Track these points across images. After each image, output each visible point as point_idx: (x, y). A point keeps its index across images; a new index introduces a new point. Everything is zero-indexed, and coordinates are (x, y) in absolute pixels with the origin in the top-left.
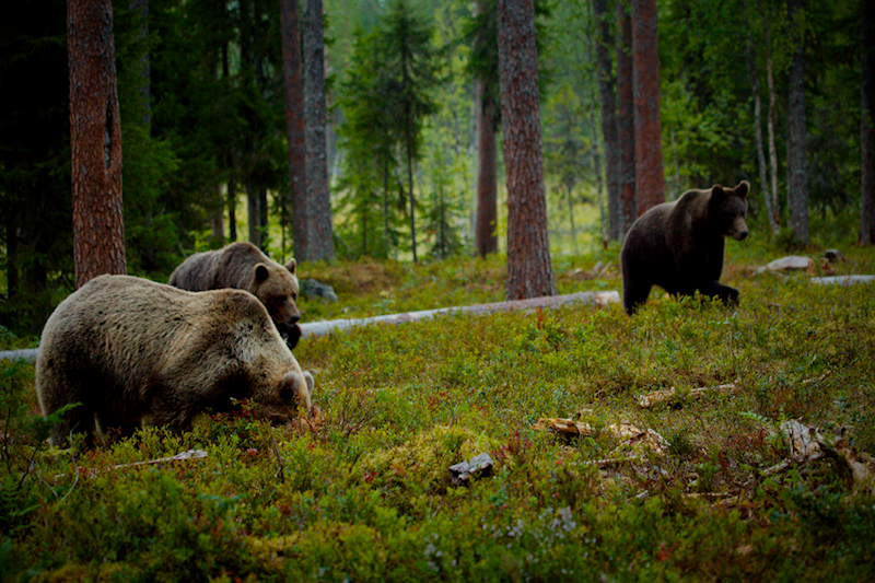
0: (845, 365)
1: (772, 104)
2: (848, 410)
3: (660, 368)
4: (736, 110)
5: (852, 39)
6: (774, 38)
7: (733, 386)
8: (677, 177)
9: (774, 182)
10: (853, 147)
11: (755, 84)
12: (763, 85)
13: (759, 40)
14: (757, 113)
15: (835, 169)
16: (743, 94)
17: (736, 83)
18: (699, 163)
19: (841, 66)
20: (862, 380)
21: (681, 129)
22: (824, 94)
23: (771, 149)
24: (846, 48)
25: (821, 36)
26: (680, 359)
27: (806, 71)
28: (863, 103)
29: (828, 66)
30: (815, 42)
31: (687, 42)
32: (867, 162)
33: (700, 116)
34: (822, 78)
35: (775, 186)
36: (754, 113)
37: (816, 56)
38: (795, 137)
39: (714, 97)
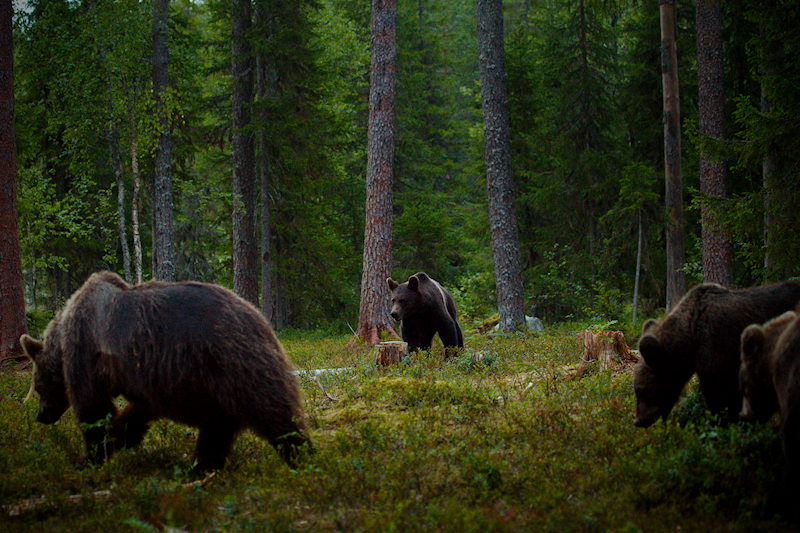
0: (229, 469)
1: (136, 190)
2: (236, 517)
3: (29, 474)
4: (97, 197)
5: (223, 119)
6: (139, 119)
7: (108, 492)
8: (34, 269)
9: (140, 274)
10: (224, 235)
11: (118, 168)
12: (127, 169)
13: (123, 121)
14: (121, 200)
15: (204, 258)
16: (104, 180)
17: (97, 169)
18: (56, 255)
19: (210, 149)
20: (249, 484)
21: (37, 219)
22: (192, 178)
23: (136, 238)
24: (217, 128)
25: (190, 116)
26: (50, 465)
27: (173, 154)
28: (235, 187)
29: (197, 148)
30: (184, 122)
31: (46, 124)
32: (239, 250)
33: (58, 204)
34: (190, 162)
35: (139, 278)
36: (117, 199)
37: (183, 138)
38: (162, 225)
39: (74, 183)
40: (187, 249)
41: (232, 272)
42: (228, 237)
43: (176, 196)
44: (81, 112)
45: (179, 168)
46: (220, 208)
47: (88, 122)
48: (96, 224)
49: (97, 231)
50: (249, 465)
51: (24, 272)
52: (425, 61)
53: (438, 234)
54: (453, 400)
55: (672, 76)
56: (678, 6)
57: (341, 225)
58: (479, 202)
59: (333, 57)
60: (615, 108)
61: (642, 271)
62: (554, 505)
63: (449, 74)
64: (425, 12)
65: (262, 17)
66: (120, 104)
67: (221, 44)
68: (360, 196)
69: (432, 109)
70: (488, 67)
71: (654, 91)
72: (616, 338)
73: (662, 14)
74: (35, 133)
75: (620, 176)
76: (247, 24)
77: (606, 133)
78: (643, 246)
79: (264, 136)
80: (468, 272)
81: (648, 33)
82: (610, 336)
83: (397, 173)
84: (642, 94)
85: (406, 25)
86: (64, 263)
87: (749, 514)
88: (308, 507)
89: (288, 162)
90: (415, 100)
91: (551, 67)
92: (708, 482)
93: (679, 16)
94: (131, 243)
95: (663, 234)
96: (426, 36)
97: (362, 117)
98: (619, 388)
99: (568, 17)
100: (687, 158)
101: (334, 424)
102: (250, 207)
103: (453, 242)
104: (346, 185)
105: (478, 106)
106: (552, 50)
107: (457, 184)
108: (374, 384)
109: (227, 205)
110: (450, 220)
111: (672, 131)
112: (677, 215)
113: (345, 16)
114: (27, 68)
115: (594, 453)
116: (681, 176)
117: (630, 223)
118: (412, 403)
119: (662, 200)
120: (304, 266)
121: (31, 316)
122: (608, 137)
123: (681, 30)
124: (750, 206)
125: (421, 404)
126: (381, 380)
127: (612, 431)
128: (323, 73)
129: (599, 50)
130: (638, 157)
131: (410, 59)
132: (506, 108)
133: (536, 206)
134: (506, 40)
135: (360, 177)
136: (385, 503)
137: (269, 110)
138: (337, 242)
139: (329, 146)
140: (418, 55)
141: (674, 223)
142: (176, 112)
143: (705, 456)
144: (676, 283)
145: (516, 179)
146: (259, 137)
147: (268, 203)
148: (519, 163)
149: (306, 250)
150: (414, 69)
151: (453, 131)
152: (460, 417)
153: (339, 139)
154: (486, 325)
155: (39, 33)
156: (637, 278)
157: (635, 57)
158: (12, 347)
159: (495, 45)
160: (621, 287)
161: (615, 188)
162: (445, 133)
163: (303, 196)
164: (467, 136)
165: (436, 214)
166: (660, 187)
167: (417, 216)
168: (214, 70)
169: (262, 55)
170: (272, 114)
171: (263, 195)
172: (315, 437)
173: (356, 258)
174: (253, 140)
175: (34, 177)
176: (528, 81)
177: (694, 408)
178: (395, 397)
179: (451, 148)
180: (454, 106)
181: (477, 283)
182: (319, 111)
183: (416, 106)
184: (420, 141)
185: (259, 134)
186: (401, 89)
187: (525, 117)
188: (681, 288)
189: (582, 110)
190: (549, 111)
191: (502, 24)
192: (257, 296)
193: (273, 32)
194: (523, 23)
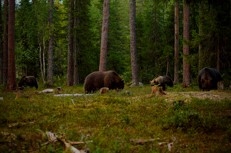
0: (63, 117)
1: (44, 49)
2: (64, 129)
3: (14, 117)
4: (35, 50)
5: (66, 32)
6: (45, 31)
7: (33, 122)
8: (19, 68)
9: (44, 69)
10: (65, 60)
11: (40, 43)
12: (42, 44)
13: (41, 32)
14: (40, 51)
15: (60, 66)
16: (36, 46)
17: (35, 43)
18: (24, 64)
19: (63, 39)
20: (67, 121)
21: (20, 55)
22: (58, 46)
23: (44, 61)
24: (64, 34)
25: (58, 31)
26: (19, 115)
27: (53, 40)
28: (68, 49)
29: (59, 39)
30: (56, 32)
31: (23, 32)
32: (69, 64)
33: (25, 52)
34: (58, 42)
35: (44, 70)
36: (39, 51)
37: (56, 36)
38: (50, 57)
39: (29, 47)
40: (56, 63)
41: (67, 70)
42: (66, 61)
43: (54, 50)
44: (31, 29)
45: (55, 44)
46: (65, 54)
47: (33, 32)
48: (34, 57)
49: (34, 58)
50: (68, 117)
51: (16, 68)
52: (117, 19)
53: (118, 62)
54: (119, 102)
55: (177, 24)
56: (179, 8)
57: (94, 59)
58: (129, 54)
59: (94, 18)
60: (163, 32)
61: (168, 72)
62: (142, 129)
63: (122, 23)
64: (117, 7)
65: (77, 7)
66: (41, 28)
67: (66, 14)
68: (99, 52)
69: (118, 31)
70: (132, 21)
71: (173, 28)
72: (160, 89)
73: (175, 9)
74: (20, 34)
75: (164, 49)
76: (73, 9)
77: (160, 38)
78: (168, 66)
79: (76, 36)
80: (126, 71)
81: (172, 14)
82: (158, 88)
83: (108, 46)
84: (170, 29)
85: (112, 10)
87: (190, 132)
88: (82, 127)
89: (81, 43)
90: (114, 28)
91: (147, 22)
92: (180, 124)
93: (179, 10)
94: (42, 61)
95: (174, 63)
96: (117, 14)
97: (101, 32)
98: (160, 101)
99: (152, 9)
100: (180, 45)
101: (89, 107)
102: (72, 54)
103: (122, 64)
104: (96, 49)
105: (129, 31)
106: (148, 17)
107: (123, 49)
109: (66, 53)
110: (121, 58)
111: (177, 38)
112: (177, 59)
113: (97, 8)
114: (18, 18)
115: (153, 116)
116: (178, 49)
117: (166, 60)
118: (109, 103)
119: (174, 55)
120: (85, 69)
121: (17, 79)
123: (180, 13)
124: (195, 57)
125: (111, 103)
126: (101, 97)
127: (157, 111)
128: (91, 22)
129: (159, 18)
130: (168, 44)
131: (113, 18)
132: (136, 31)
133: (143, 56)
134: (137, 15)
135: (99, 47)
136: (100, 127)
137: (77, 30)
138: (93, 63)
139: (92, 39)
140: (115, 18)
141: (176, 61)
142: (54, 30)
143: (180, 118)
144: (177, 75)
145: (137, 49)
146: (75, 37)
147: (76, 53)
148: (138, 45)
149: (85, 65)
150: (113, 21)
151: (123, 37)
152: (120, 107)
153: (95, 38)
154: (129, 84)
155: (22, 10)
156: (167, 74)
157: (168, 20)
158: (12, 86)
159: (134, 16)
161: (162, 52)
162: (121, 37)
163: (85, 51)
164: (126, 38)
165: (118, 57)
166: (173, 52)
167: (113, 57)
168: (64, 20)
169: (76, 17)
171: (75, 51)
172: (84, 110)
173: (98, 67)
174: (73, 37)
175: (19, 45)
176: (142, 25)
177: (178, 106)
178: (104, 101)
179: (122, 41)
180: (124, 30)
181: (128, 74)
182: (90, 31)
183: (114, 30)
184: (114, 39)
185: (75, 36)
186: (110, 26)
187: (141, 34)
188: (178, 77)
189: (155, 32)
190: (147, 32)
191: (135, 11)
192: (73, 76)
193: (79, 11)
194: (141, 11)
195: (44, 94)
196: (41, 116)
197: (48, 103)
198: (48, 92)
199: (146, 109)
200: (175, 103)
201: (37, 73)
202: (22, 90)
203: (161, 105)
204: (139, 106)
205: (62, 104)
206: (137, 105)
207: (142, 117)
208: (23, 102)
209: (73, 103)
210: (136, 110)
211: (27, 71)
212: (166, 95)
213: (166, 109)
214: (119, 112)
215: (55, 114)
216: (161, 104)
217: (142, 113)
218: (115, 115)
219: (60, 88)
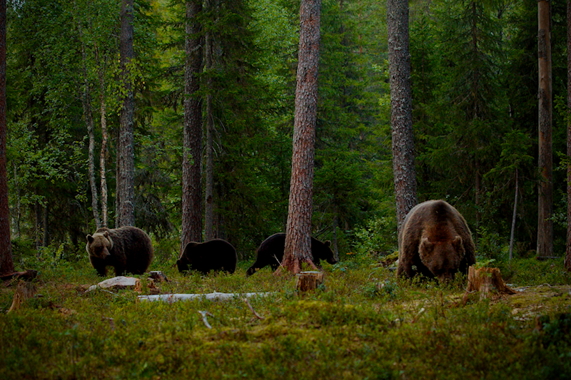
0: (173, 372)
1: (104, 142)
3: (9, 373)
4: (72, 147)
5: (177, 85)
6: (108, 84)
8: (19, 205)
9: (105, 211)
10: (175, 181)
11: (90, 124)
12: (97, 125)
13: (95, 85)
14: (91, 150)
15: (158, 199)
16: (78, 133)
17: (73, 124)
18: (37, 194)
19: (166, 110)
21: (22, 164)
22: (150, 134)
23: (103, 182)
24: (172, 93)
25: (150, 82)
26: (27, 366)
27: (135, 114)
28: (185, 142)
29: (155, 109)
30: (145, 87)
31: (31, 86)
32: (187, 193)
33: (40, 152)
34: (149, 120)
35: (105, 214)
36: (88, 149)
37: (144, 100)
38: (124, 171)
39: (53, 135)
40: (144, 191)
41: (181, 211)
42: (179, 183)
43: (136, 148)
44: (60, 78)
45: (140, 125)
46: (173, 158)
47: (66, 85)
48: (71, 169)
49: (71, 175)
50: (190, 370)
51: (11, 207)
52: (344, 42)
53: (351, 185)
54: (358, 321)
55: (546, 60)
56: (553, 3)
57: (271, 175)
58: (385, 159)
59: (268, 37)
60: (499, 85)
61: (517, 219)
63: (364, 54)
64: (345, 3)
65: (211, 3)
66: (93, 72)
67: (177, 25)
68: (287, 152)
69: (349, 82)
70: (395, 48)
71: (532, 73)
72: (494, 274)
73: (539, 9)
74: (23, 93)
75: (502, 141)
76: (198, 8)
77: (490, 105)
78: (518, 199)
79: (210, 100)
80: (375, 216)
81: (528, 24)
82: (489, 272)
83: (318, 133)
84: (522, 74)
85: (329, 12)
86: (43, 200)
89: (229, 122)
90: (335, 74)
91: (447, 50)
93: (553, 12)
94: (98, 186)
95: (536, 189)
96: (345, 23)
97: (291, 86)
98: (495, 314)
99: (462, 9)
100: (557, 127)
101: (260, 338)
102: (197, 158)
103: (363, 191)
104: (276, 142)
105: (387, 81)
106: (449, 36)
107: (368, 144)
108: (294, 306)
110: (361, 173)
111: (546, 105)
112: (548, 174)
113: (279, 4)
114: (17, 40)
115: (472, 367)
116: (552, 142)
117: (509, 179)
118: (324, 322)
119: (535, 162)
120: (240, 208)
121: (15, 243)
122: (492, 109)
123: (555, 23)
125: (332, 324)
126: (300, 302)
127: (487, 349)
128: (260, 50)
129: (486, 37)
130: (518, 126)
131: (331, 40)
132: (410, 82)
133: (432, 164)
134: (411, 27)
135: (288, 136)
137: (214, 79)
138: (267, 188)
139: (264, 110)
140: (339, 37)
141: (545, 181)
142: (138, 79)
143: (563, 372)
144: (545, 229)
145: (415, 141)
146: (206, 102)
147: (212, 155)
148: (418, 128)
149: (242, 195)
150: (335, 49)
151: (366, 100)
152: (364, 335)
153: (272, 104)
154: (389, 260)
155: (28, 12)
156: (513, 225)
157: (517, 44)
159: (402, 31)
160: (500, 231)
161: (497, 151)
162: (359, 102)
163: (241, 151)
164: (377, 105)
165: (350, 168)
166: (534, 151)
167: (334, 169)
168: (171, 45)
169: (210, 34)
170: (218, 82)
171: (208, 148)
172: (244, 348)
173: (283, 202)
174: (201, 103)
175: (21, 130)
176: (428, 61)
177: (556, 333)
178: (311, 317)
179: (364, 114)
180: (367, 79)
181: (382, 225)
182: (256, 81)
183: (336, 79)
184: (338, 108)
185: (206, 98)
186: (324, 65)
187: (425, 91)
188: (550, 234)
189: (472, 86)
190: (445, 86)
191: (408, 14)
192: (201, 232)
193: (220, 15)
194: (425, 13)
195: (105, 293)
196: (100, 367)
197: (121, 324)
198: (117, 288)
199: (451, 344)
200: (548, 321)
201: (79, 224)
202: (30, 280)
203: (499, 329)
204: (428, 334)
205: (168, 328)
206: (420, 328)
207: (437, 369)
208: (36, 320)
209: (204, 324)
210: (418, 346)
211: (47, 218)
212: (513, 296)
213: (515, 344)
214: (360, 354)
215: (147, 360)
216: (500, 324)
217: (435, 357)
218: (347, 362)
219: (158, 272)
